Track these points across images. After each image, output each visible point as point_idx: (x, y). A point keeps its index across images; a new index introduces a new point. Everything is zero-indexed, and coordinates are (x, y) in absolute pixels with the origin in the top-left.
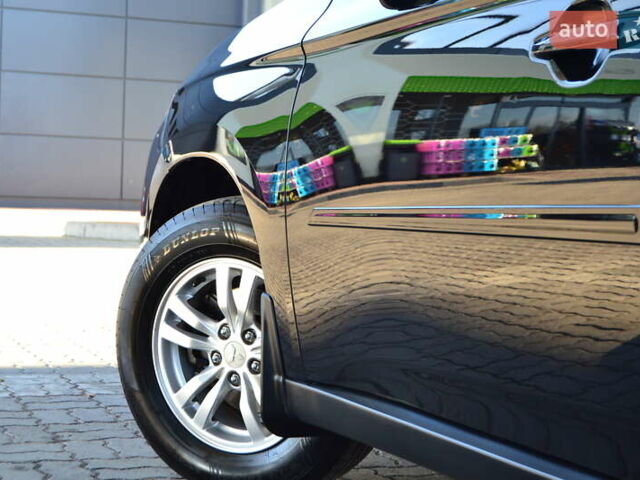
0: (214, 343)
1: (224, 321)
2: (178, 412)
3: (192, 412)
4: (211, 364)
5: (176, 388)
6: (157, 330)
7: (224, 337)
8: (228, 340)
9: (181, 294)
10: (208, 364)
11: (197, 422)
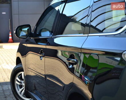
0: (23, 84)
10: (22, 87)
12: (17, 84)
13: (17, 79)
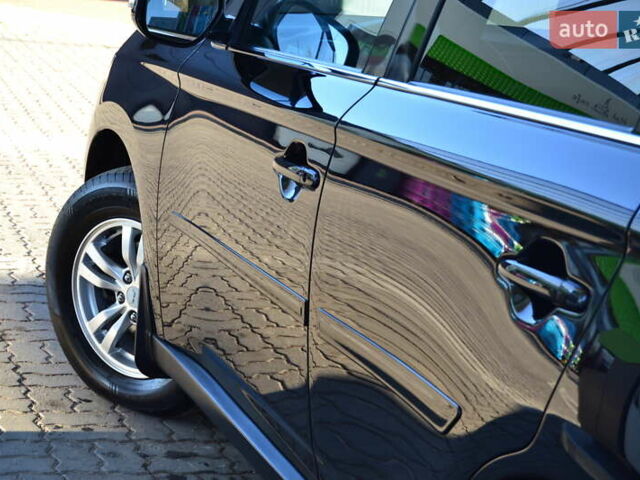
0: (120, 286)
1: (127, 269)
3: (100, 337)
4: (117, 302)
6: (77, 268)
7: (128, 282)
8: (130, 285)
9: (96, 242)
11: (104, 347)
12: (83, 281)
13: (87, 255)
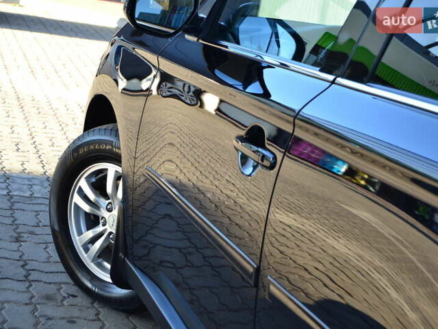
0: (104, 213)
1: (110, 201)
2: (78, 248)
3: (87, 250)
4: (101, 225)
5: (80, 233)
6: (72, 197)
7: (110, 210)
8: (111, 213)
9: (88, 179)
10: (99, 224)
11: (89, 256)
12: (77, 206)
